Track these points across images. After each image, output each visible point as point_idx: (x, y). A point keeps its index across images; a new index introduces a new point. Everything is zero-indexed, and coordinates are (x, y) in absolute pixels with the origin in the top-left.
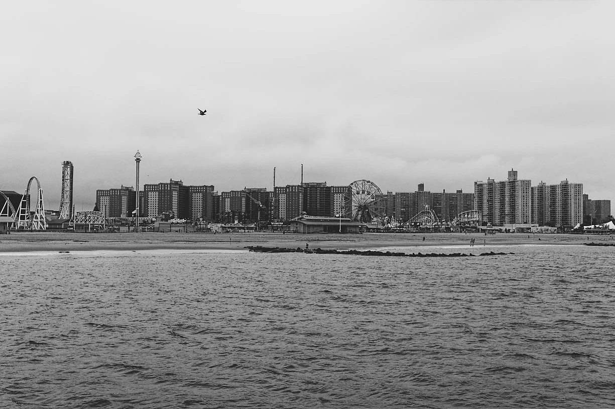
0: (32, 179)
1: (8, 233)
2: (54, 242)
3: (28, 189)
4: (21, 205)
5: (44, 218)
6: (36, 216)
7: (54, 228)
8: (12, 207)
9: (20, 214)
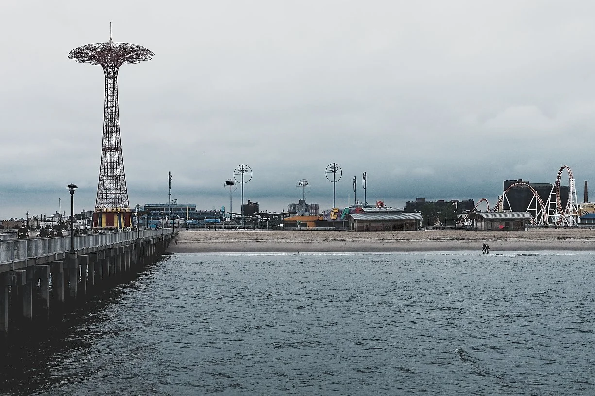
0: (562, 169)
1: (526, 230)
2: (571, 240)
3: (558, 180)
4: (550, 198)
5: (578, 213)
6: (568, 210)
7: (587, 224)
8: (541, 201)
9: (549, 209)
